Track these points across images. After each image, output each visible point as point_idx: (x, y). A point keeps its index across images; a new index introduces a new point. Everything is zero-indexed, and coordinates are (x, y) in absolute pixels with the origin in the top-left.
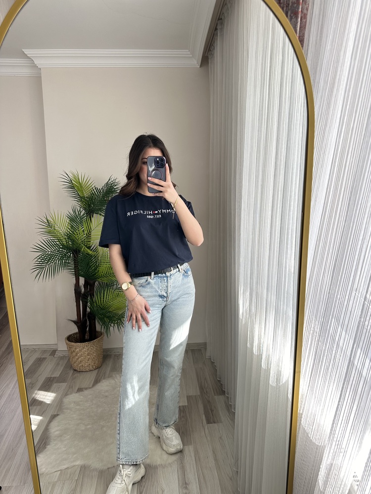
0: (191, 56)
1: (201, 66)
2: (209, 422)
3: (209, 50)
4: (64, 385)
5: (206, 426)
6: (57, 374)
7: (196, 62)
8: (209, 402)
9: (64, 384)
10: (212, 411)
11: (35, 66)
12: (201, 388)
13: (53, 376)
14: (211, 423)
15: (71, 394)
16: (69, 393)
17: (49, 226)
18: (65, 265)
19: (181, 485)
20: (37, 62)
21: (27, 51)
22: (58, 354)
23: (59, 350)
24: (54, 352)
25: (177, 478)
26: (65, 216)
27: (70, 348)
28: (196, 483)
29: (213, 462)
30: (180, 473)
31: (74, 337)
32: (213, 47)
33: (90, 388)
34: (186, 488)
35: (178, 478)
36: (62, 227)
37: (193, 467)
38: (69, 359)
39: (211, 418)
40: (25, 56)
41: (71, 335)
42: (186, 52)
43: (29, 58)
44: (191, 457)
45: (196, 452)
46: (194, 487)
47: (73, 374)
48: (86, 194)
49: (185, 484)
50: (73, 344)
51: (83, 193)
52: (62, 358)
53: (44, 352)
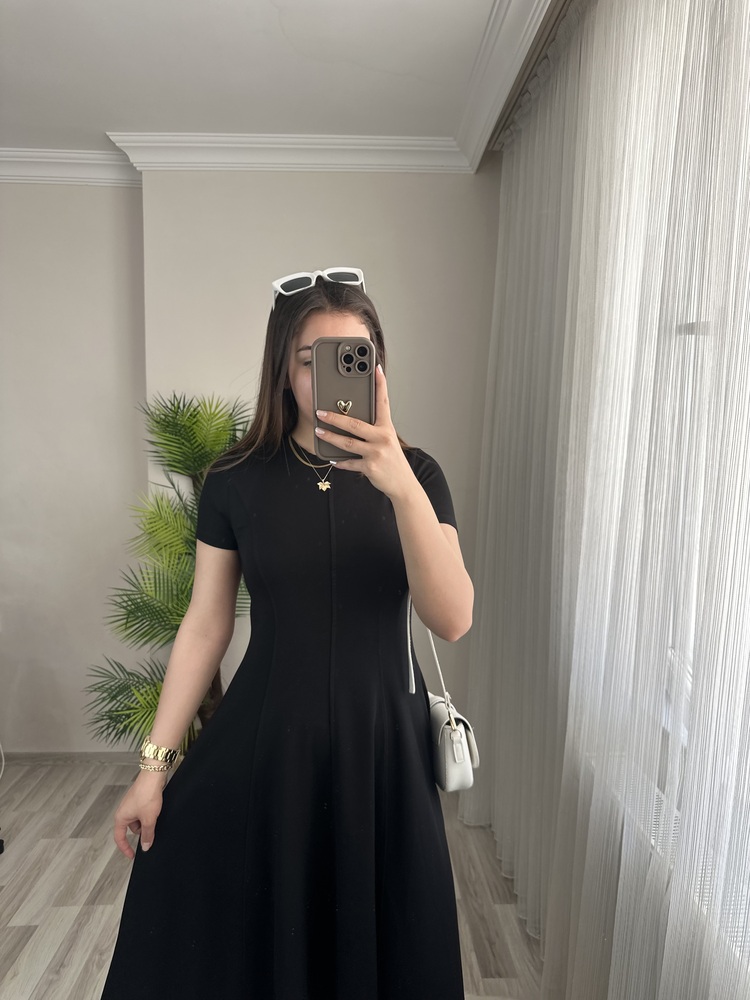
0: (458, 149)
1: (478, 170)
2: (485, 973)
5: (481, 983)
7: (467, 163)
8: (482, 918)
10: (492, 944)
11: (130, 167)
12: (463, 883)
14: (492, 977)
20: (134, 158)
21: (114, 136)
39: (491, 963)
40: (111, 146)
42: (447, 142)
43: (118, 149)
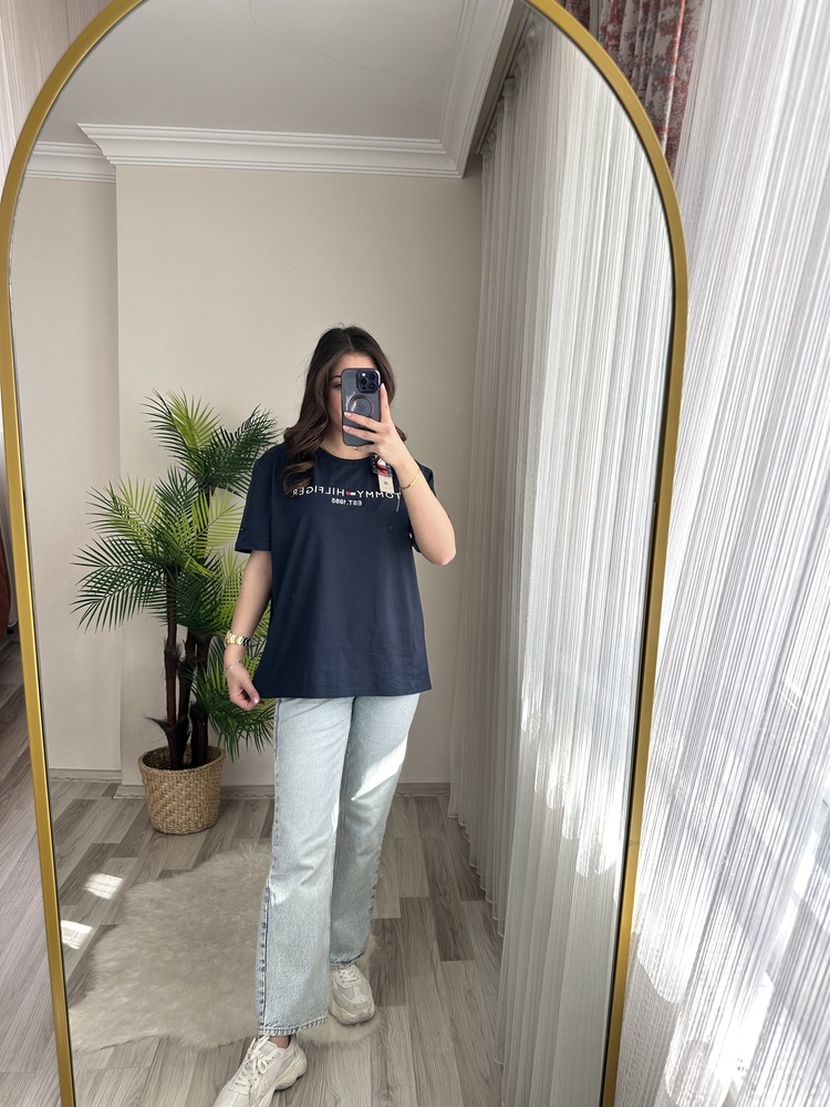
0: (444, 152)
1: (465, 176)
2: (445, 956)
3: (485, 141)
4: (131, 862)
5: (439, 966)
6: (117, 838)
7: (454, 167)
8: (448, 913)
9: (131, 859)
10: (454, 933)
11: (105, 161)
12: (434, 882)
13: (107, 842)
14: (451, 959)
15: (146, 881)
16: (141, 879)
17: (116, 511)
18: (147, 597)
19: (376, 1089)
20: (107, 151)
21: (86, 128)
22: (121, 793)
23: (124, 783)
24: (112, 789)
25: (369, 1075)
26: (152, 489)
27: (148, 779)
28: (411, 1087)
29: (451, 1044)
30: (375, 1064)
31: (159, 758)
32: (492, 136)
33: (188, 871)
34: (388, 1097)
35: (372, 1075)
36: (146, 513)
37: (406, 1054)
38: (145, 806)
39: (451, 947)
40: (83, 138)
41: (152, 753)
42: (434, 144)
43: (90, 141)
44: (403, 1030)
45: (415, 1021)
46: (406, 1096)
47: (152, 839)
48: (201, 443)
49: (385, 1089)
50: (156, 771)
51: (193, 440)
52: (129, 803)
53: (93, 786)
